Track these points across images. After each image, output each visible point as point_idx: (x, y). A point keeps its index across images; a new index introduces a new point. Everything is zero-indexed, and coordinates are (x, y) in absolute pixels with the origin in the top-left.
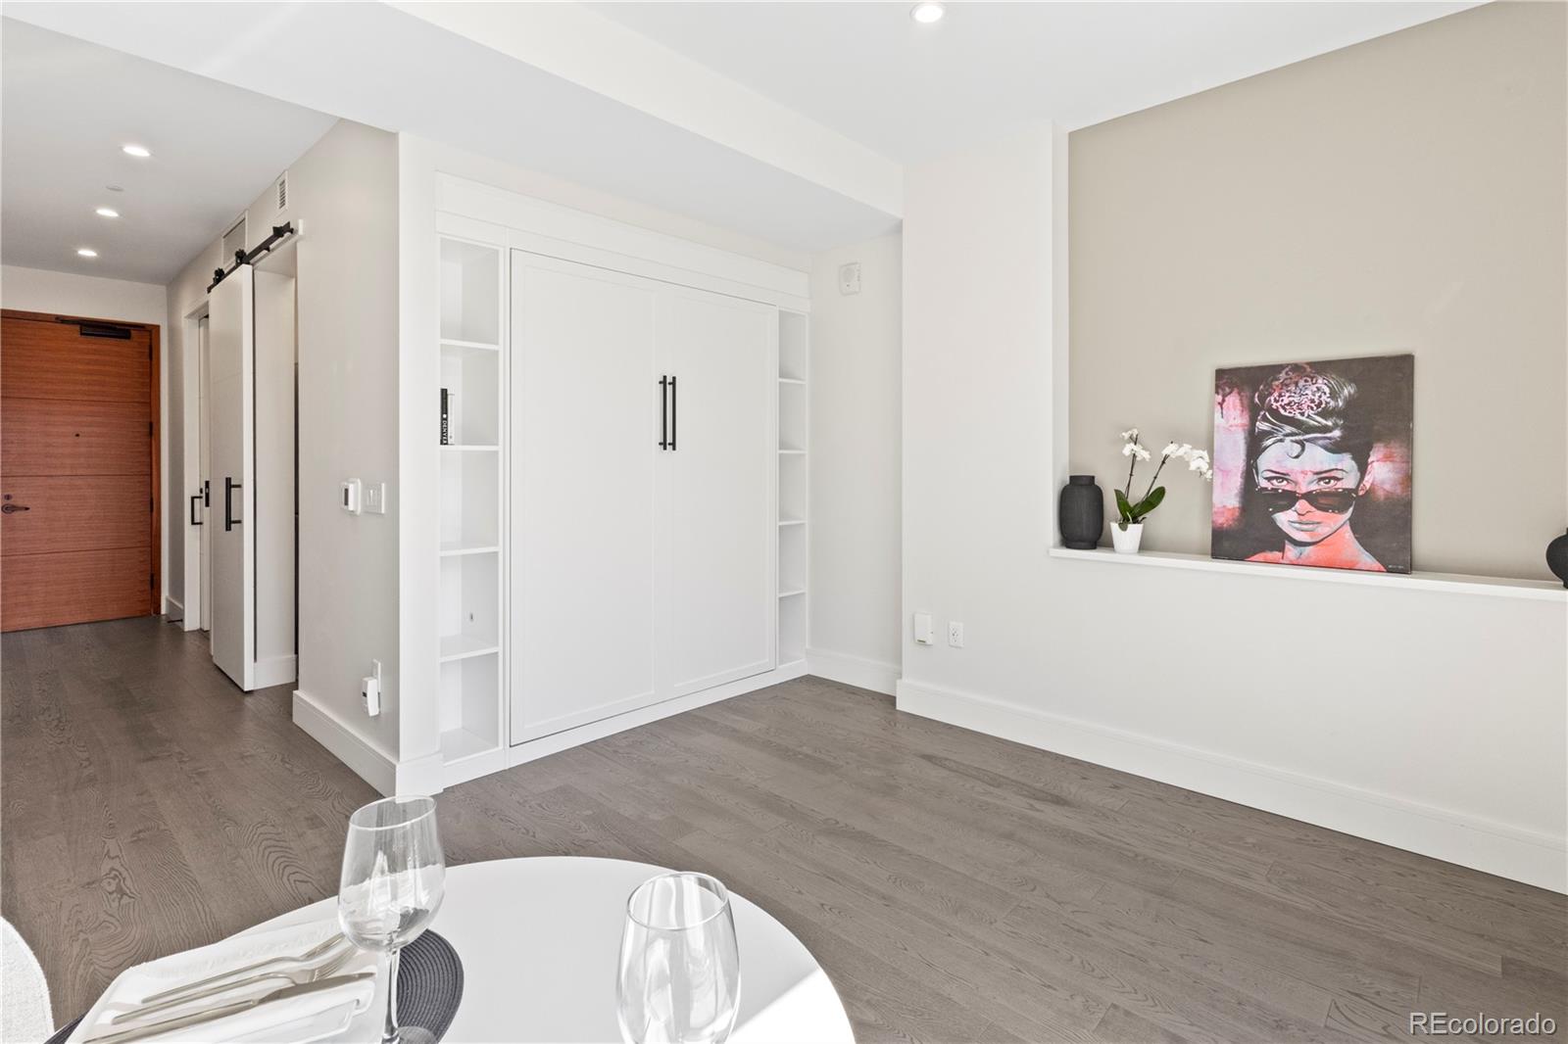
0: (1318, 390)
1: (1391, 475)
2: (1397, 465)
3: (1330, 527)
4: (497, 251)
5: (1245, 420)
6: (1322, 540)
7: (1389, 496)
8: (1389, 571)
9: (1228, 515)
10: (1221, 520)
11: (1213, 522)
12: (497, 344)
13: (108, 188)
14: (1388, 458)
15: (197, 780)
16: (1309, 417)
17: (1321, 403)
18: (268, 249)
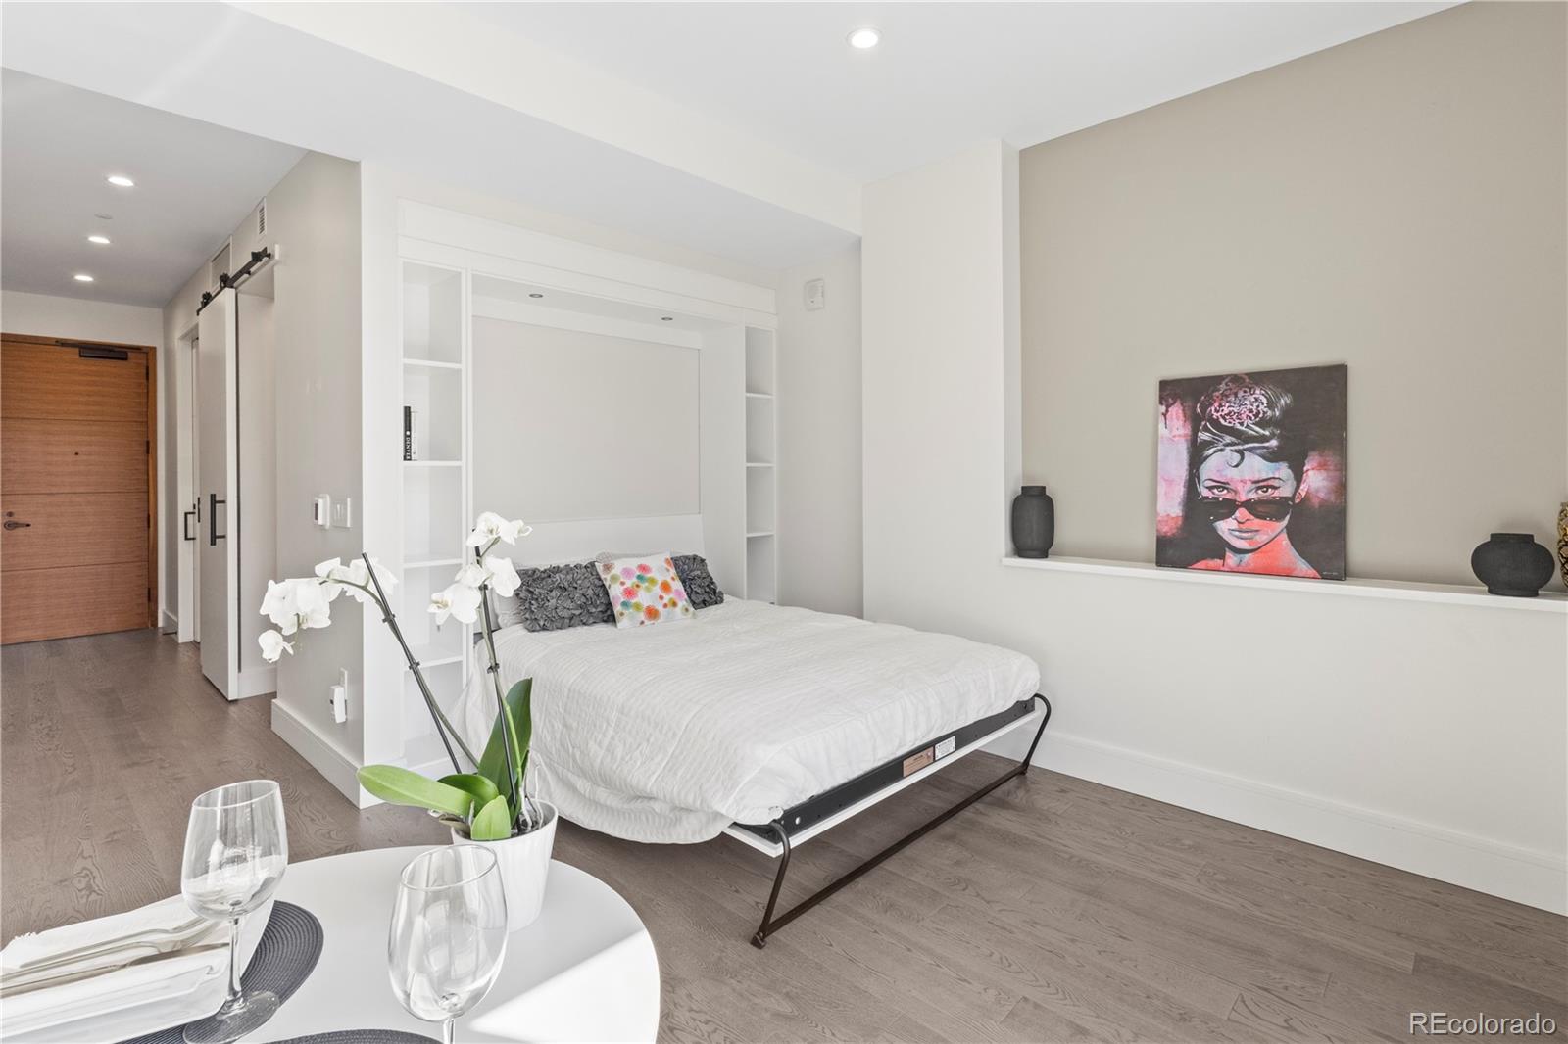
0: (1256, 401)
1: (1325, 483)
2: (1332, 474)
3: (1268, 534)
4: (460, 273)
5: (1188, 430)
6: (1260, 548)
7: (1323, 504)
8: (1324, 577)
9: (1172, 524)
10: (1165, 529)
11: (1158, 530)
12: (460, 362)
13: (97, 216)
14: (1322, 466)
15: (175, 785)
16: (1247, 427)
17: (1259, 413)
18: (249, 273)
